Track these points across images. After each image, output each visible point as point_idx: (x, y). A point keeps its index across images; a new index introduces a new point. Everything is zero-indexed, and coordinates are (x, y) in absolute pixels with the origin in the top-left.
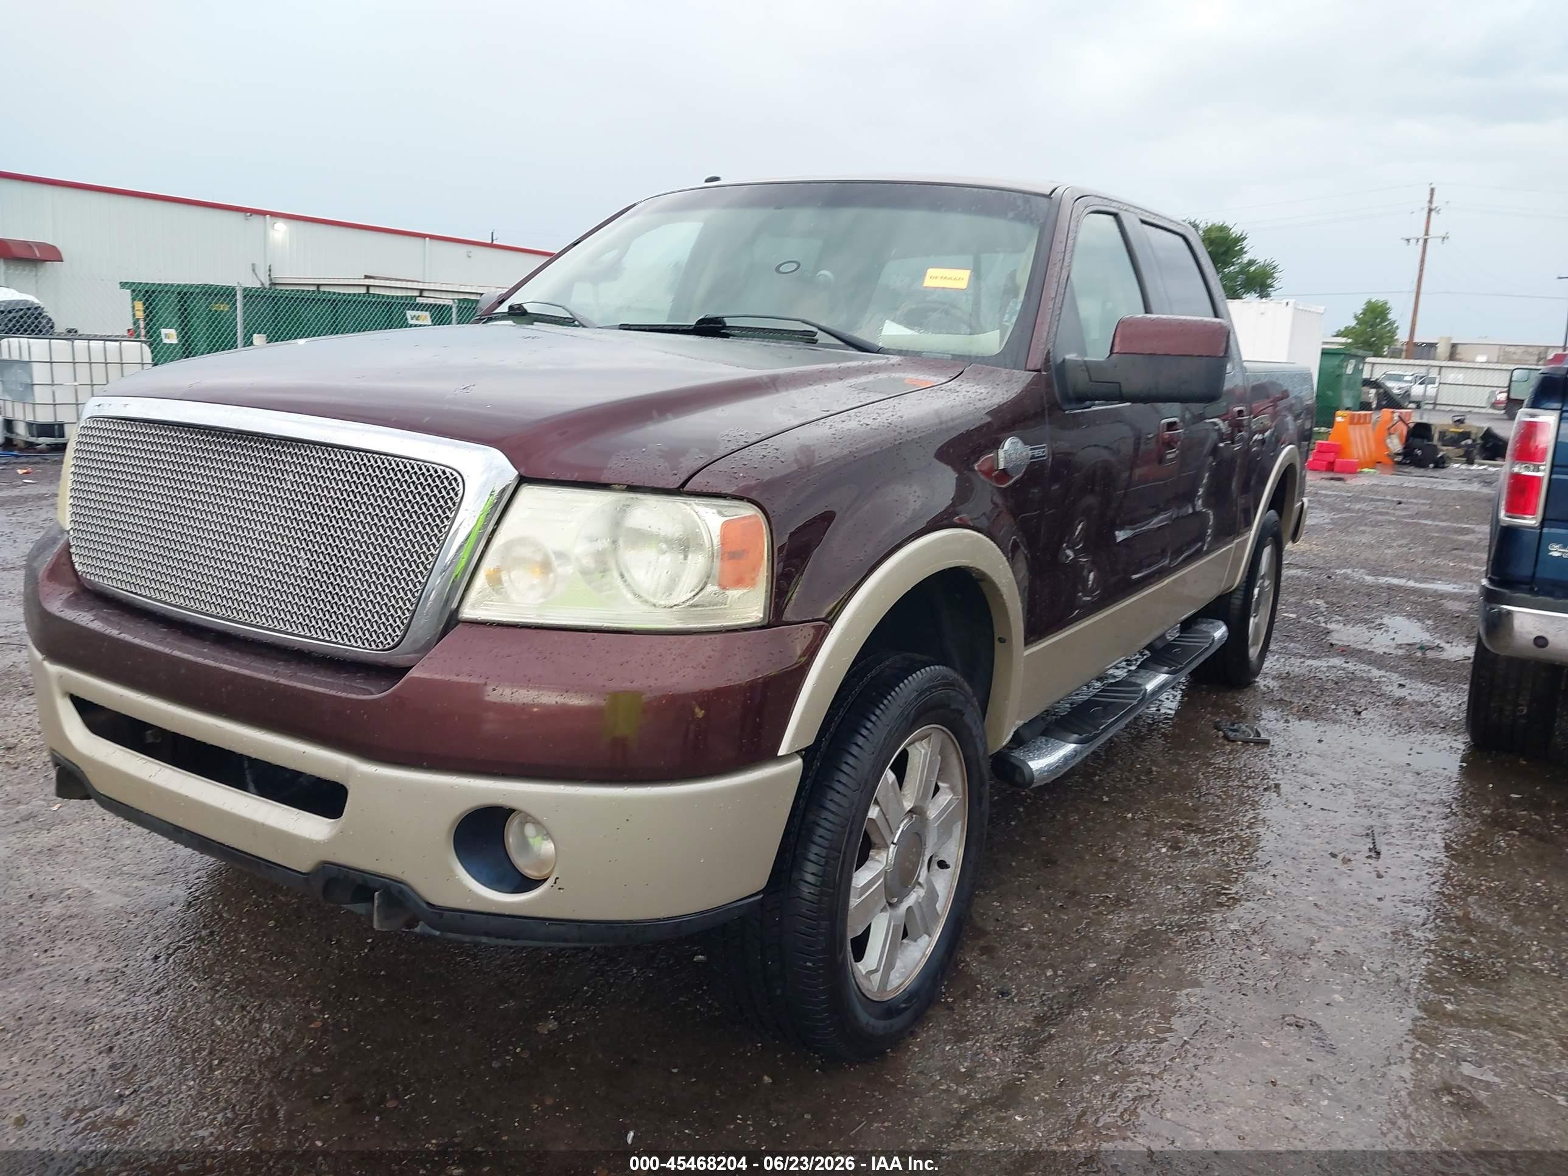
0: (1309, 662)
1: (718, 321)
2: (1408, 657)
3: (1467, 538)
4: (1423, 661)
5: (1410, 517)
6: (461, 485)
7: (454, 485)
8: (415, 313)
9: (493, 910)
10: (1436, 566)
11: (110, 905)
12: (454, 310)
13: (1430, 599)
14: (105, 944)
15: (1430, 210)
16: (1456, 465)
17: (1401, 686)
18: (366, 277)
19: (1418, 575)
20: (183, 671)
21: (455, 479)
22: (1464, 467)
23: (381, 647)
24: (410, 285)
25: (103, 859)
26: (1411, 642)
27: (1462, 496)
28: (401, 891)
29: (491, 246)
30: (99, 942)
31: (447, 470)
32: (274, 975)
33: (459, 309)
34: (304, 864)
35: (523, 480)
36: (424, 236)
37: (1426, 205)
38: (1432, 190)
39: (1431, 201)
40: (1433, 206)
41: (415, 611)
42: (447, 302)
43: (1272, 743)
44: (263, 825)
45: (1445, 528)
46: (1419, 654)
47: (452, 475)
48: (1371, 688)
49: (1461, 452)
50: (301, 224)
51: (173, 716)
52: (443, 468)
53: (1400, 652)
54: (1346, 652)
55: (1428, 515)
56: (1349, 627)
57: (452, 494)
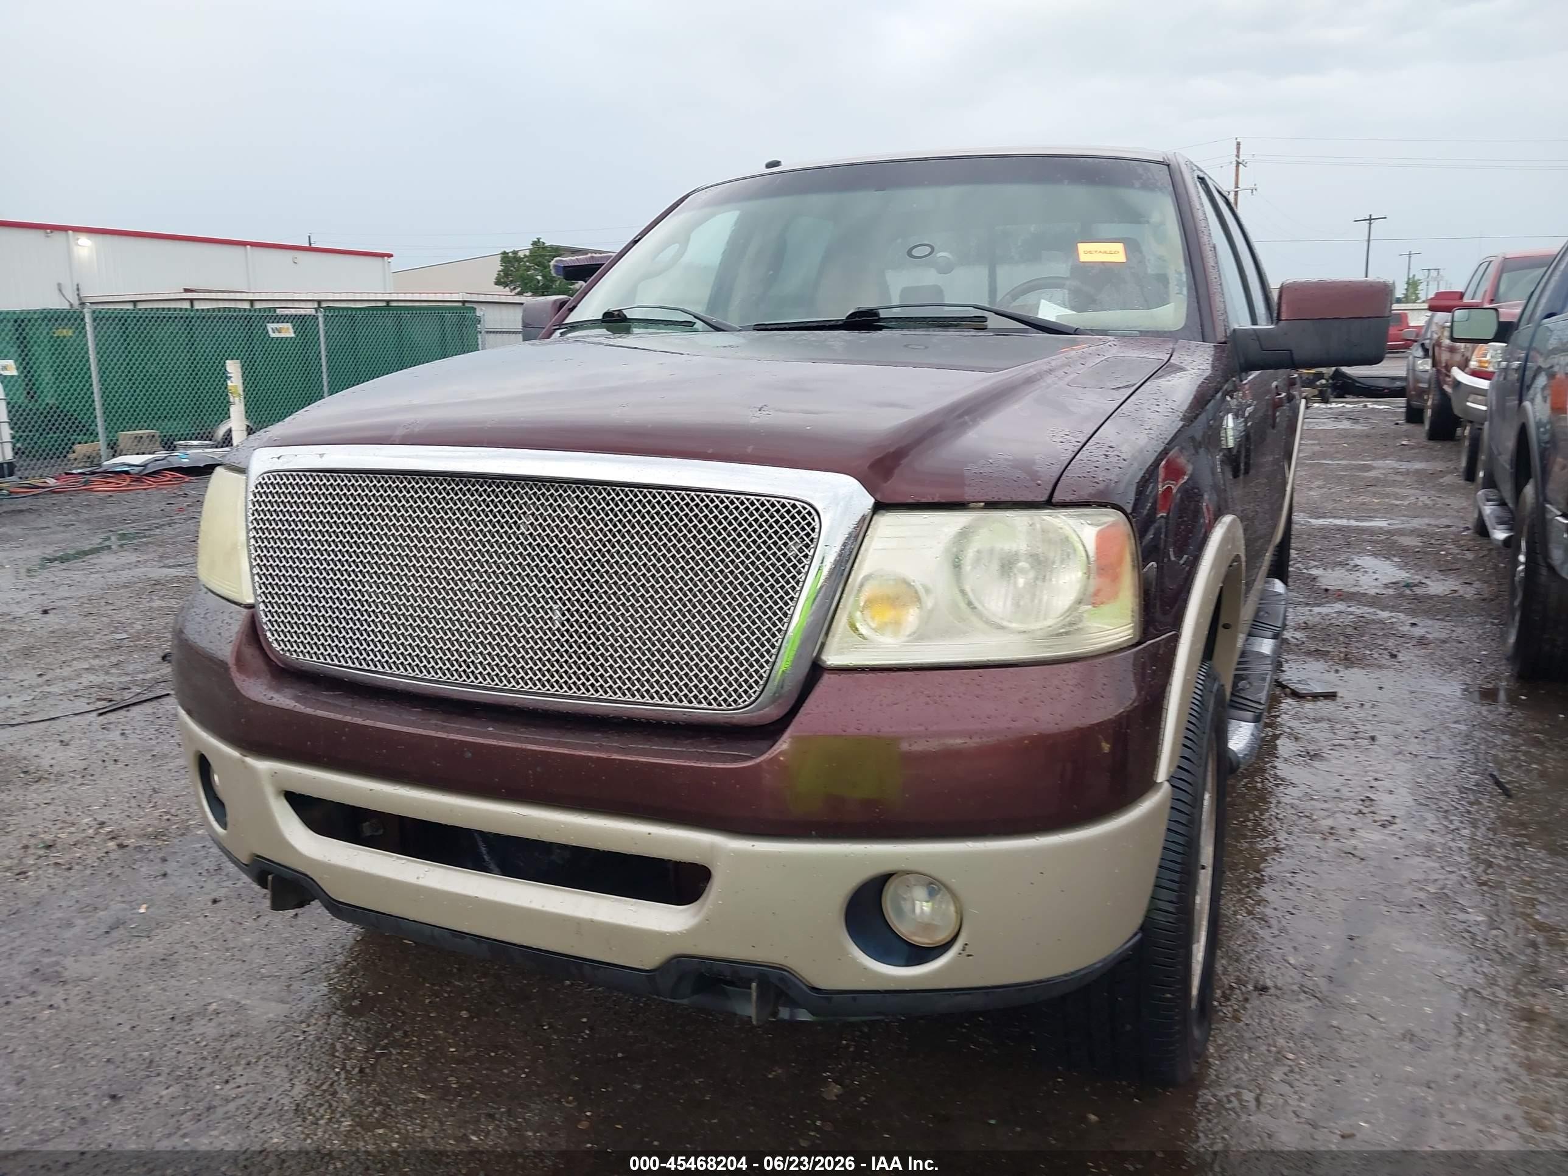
0: (1316, 610)
1: (872, 313)
2: (1401, 595)
3: (1372, 474)
4: (1417, 598)
5: (1310, 458)
6: (816, 518)
7: (809, 519)
8: (275, 325)
9: (893, 986)
10: (1364, 504)
11: (271, 1015)
12: (321, 320)
13: (1383, 537)
14: (292, 1063)
15: (1238, 163)
16: (1316, 405)
17: (1413, 624)
18: (186, 290)
19: (1354, 514)
20: (469, 755)
21: (809, 513)
22: (1323, 406)
23: (734, 706)
24: (238, 296)
25: (232, 963)
26: (1394, 580)
27: (1343, 435)
28: (783, 979)
29: (310, 249)
30: (282, 1061)
31: (797, 503)
32: (503, 1074)
33: (326, 317)
34: (649, 959)
35: (879, 507)
36: (244, 244)
37: (1234, 159)
38: (1238, 144)
39: (1238, 156)
40: (1240, 160)
41: (774, 663)
42: (308, 312)
43: (1339, 695)
44: (592, 921)
45: (1346, 465)
46: (1408, 592)
47: (805, 508)
48: (1389, 630)
49: (1316, 392)
50: (108, 237)
51: (452, 809)
52: (792, 502)
53: (1391, 592)
54: (1342, 596)
55: (1325, 455)
56: (1330, 571)
57: (808, 529)
